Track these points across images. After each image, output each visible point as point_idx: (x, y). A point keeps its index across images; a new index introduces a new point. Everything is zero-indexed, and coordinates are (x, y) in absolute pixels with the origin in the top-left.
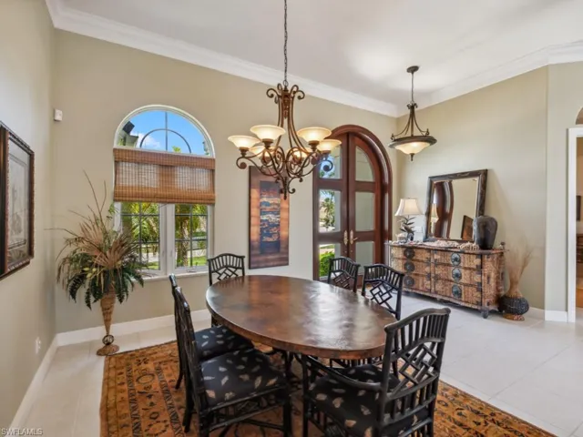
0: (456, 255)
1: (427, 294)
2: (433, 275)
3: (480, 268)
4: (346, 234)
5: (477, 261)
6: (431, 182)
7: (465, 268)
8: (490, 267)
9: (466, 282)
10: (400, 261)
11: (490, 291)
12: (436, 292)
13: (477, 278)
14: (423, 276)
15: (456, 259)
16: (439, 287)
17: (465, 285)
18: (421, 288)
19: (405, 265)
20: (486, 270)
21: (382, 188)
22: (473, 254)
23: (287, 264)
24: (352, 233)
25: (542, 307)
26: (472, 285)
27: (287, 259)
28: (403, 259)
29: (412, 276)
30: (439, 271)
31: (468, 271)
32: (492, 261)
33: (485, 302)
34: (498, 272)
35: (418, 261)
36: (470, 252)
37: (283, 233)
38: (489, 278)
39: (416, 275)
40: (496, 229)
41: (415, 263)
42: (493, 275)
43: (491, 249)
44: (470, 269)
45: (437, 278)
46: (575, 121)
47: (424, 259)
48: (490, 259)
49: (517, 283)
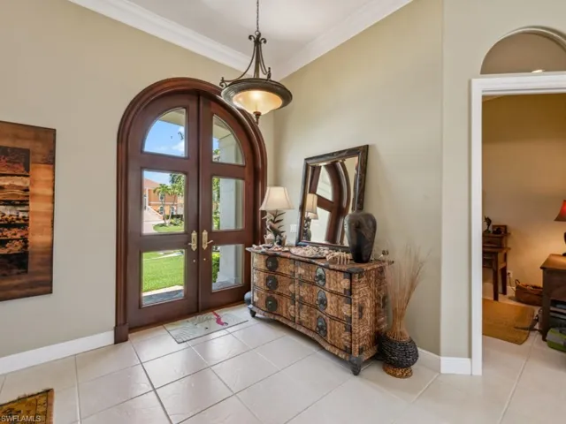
0: (320, 271)
1: (290, 324)
2: (297, 297)
3: (350, 292)
4: (194, 234)
5: (345, 283)
6: (307, 166)
7: (331, 292)
8: (363, 293)
9: (332, 313)
10: (262, 274)
11: (363, 330)
12: (300, 323)
13: (345, 310)
14: (286, 296)
15: (320, 277)
16: (303, 316)
17: (332, 318)
18: (284, 315)
19: (267, 280)
20: (356, 298)
21: (254, 174)
22: (340, 271)
23: (51, 292)
24: (205, 233)
25: (437, 351)
26: (340, 320)
27: (50, 284)
28: (265, 271)
29: (276, 296)
30: (304, 292)
31: (334, 297)
32: (368, 282)
33: (356, 347)
34: (378, 297)
35: (282, 275)
36: (337, 267)
37: (37, 239)
38: (361, 309)
39: (279, 294)
40: (375, 231)
41: (278, 277)
42: (368, 303)
43: (367, 261)
44: (337, 294)
45: (302, 302)
46: (479, 69)
47: (287, 273)
48: (363, 280)
49: (402, 316)
